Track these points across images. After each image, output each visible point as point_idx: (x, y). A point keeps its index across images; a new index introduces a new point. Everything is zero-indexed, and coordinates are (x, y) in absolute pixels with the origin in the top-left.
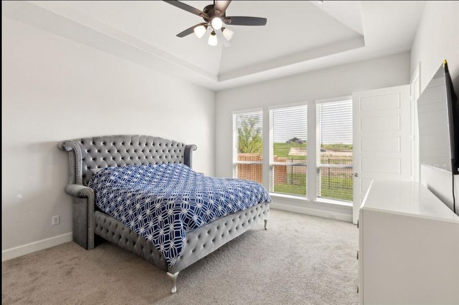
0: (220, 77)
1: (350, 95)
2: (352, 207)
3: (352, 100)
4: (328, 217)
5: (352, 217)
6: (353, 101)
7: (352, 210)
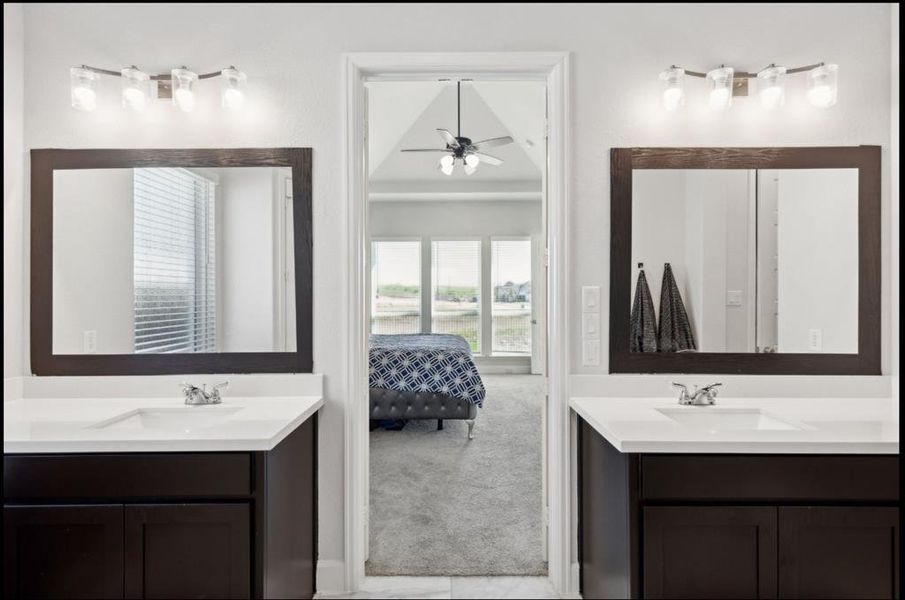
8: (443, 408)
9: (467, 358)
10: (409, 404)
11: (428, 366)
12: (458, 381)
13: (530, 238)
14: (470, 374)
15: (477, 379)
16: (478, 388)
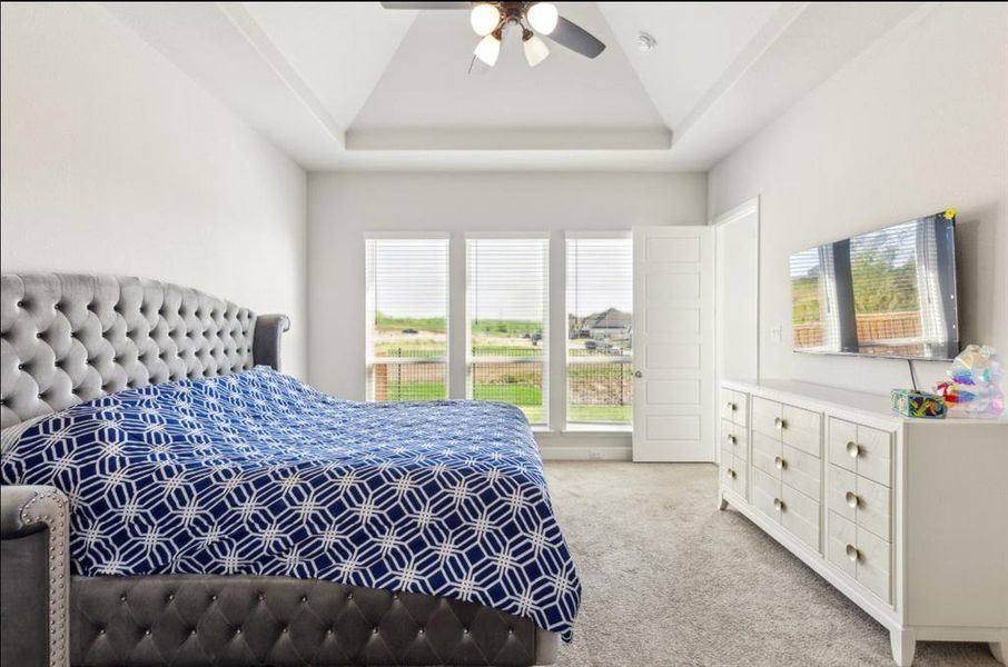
0: (351, 136)
1: (629, 229)
2: (630, 433)
3: (631, 240)
4: (588, 458)
5: (631, 452)
6: (635, 240)
7: (631, 437)
8: (466, 635)
9: (532, 493)
10: (374, 624)
11: (425, 517)
12: (505, 561)
13: (631, 234)
14: (538, 540)
15: (559, 556)
16: (561, 584)
